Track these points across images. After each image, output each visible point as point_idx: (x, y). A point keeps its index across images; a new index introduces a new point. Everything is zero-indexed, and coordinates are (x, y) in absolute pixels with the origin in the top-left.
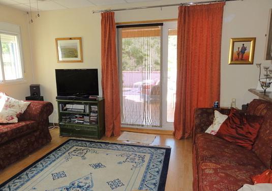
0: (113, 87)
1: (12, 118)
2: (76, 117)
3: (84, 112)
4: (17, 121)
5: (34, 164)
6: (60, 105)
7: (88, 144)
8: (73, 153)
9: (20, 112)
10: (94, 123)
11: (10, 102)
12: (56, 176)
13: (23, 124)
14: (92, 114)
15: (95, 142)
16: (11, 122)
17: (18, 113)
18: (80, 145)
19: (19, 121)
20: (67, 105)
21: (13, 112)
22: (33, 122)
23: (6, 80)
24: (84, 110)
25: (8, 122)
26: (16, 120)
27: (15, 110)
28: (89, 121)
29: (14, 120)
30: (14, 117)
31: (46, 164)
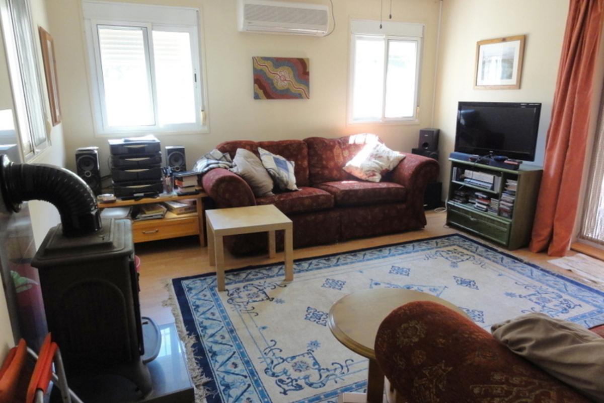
0: (567, 146)
1: (374, 175)
2: (477, 197)
3: (492, 188)
4: (378, 180)
5: (380, 248)
6: (455, 169)
7: (481, 249)
8: (444, 254)
9: (387, 168)
10: (505, 214)
11: (378, 151)
12: (396, 271)
13: (384, 185)
14: (504, 196)
15: (496, 251)
16: (371, 179)
17: (384, 169)
18: (466, 247)
19: (382, 181)
20: (467, 171)
21: (377, 166)
22: (398, 186)
23: (386, 116)
24: (493, 184)
25: (367, 179)
26: (378, 178)
27: (381, 163)
28: (497, 208)
29: (375, 177)
30: (376, 173)
31: (395, 253)
